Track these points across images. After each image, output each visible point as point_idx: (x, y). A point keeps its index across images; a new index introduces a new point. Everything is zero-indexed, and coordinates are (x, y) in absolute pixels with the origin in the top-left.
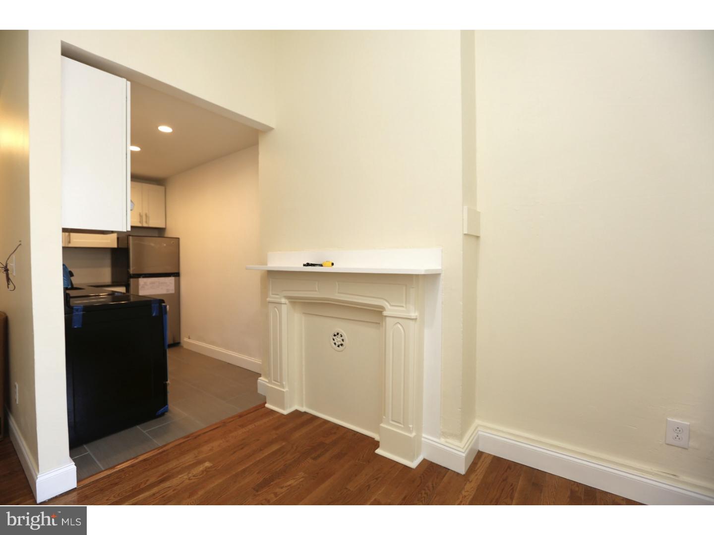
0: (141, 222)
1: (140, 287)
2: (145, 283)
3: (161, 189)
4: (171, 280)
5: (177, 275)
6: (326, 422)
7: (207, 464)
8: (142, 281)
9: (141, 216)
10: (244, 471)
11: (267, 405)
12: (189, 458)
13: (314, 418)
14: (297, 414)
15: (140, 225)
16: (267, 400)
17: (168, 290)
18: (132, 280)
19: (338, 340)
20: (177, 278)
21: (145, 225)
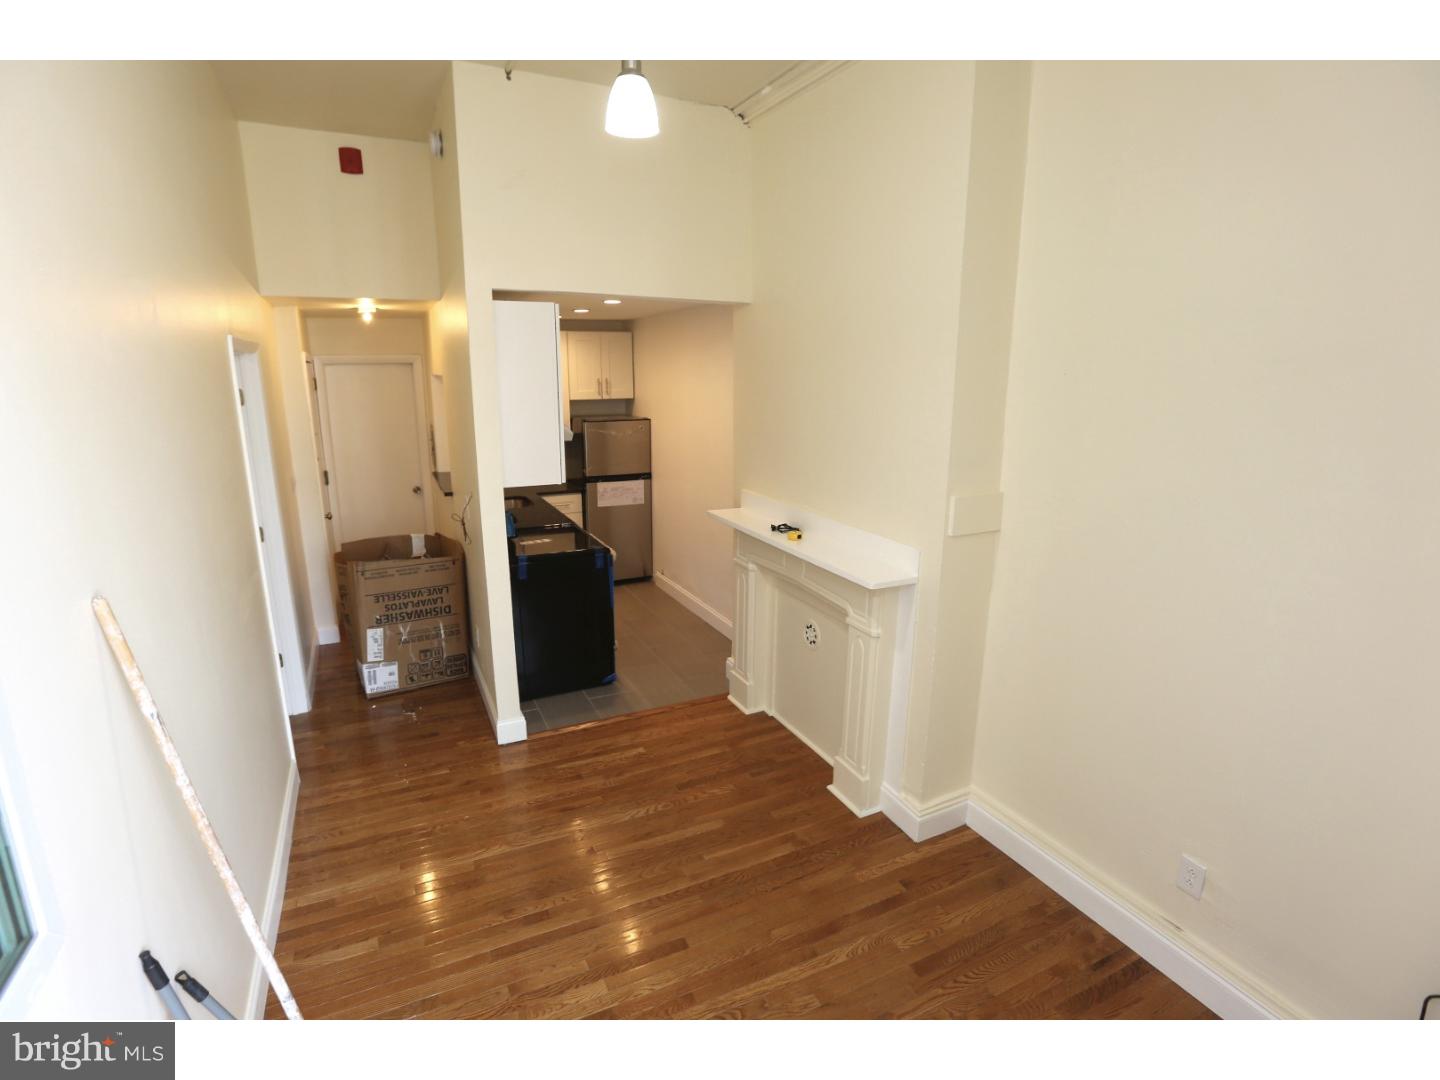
0: (600, 393)
1: (599, 495)
2: (605, 491)
3: (626, 336)
4: (640, 484)
5: (647, 476)
6: (792, 736)
7: (641, 750)
8: (601, 486)
9: (600, 384)
10: (675, 766)
11: (730, 697)
12: (624, 739)
13: (781, 727)
14: (762, 717)
15: (599, 398)
16: (731, 690)
17: (635, 499)
18: (589, 486)
19: (811, 634)
20: (648, 481)
21: (605, 397)
